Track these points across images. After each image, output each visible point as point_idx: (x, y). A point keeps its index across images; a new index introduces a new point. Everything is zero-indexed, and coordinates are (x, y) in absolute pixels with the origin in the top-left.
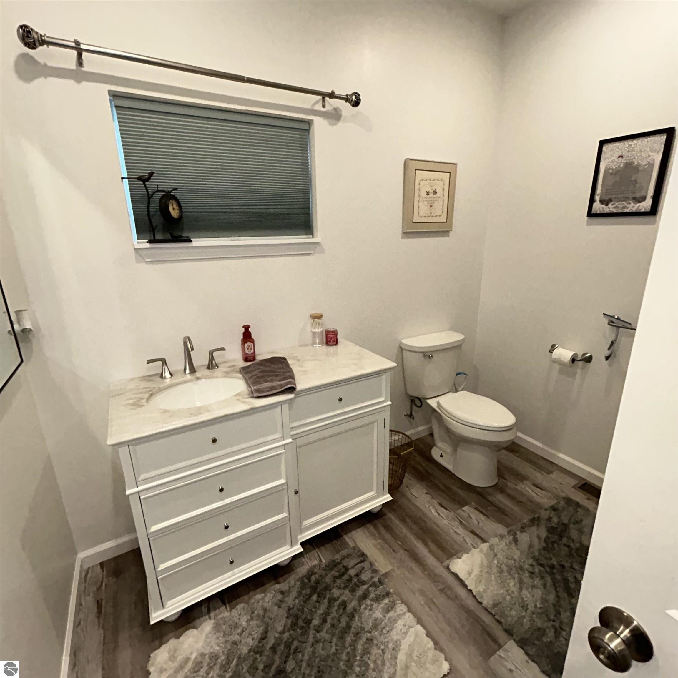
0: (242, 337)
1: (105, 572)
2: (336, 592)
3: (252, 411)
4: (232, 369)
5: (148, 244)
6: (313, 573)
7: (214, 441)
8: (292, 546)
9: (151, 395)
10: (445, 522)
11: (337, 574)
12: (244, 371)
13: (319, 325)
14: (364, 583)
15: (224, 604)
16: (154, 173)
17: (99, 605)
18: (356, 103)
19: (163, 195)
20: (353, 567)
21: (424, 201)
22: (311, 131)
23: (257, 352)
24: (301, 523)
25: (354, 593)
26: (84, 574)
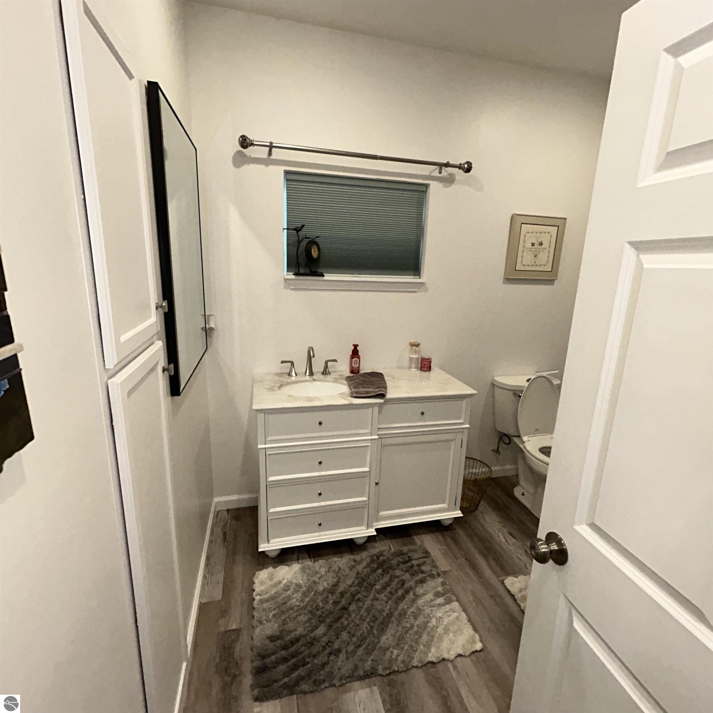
0: (351, 354)
1: (230, 515)
2: (398, 572)
3: (351, 406)
4: (340, 377)
5: (294, 276)
6: (382, 555)
7: (320, 423)
8: (368, 528)
9: (281, 386)
10: (511, 548)
11: (401, 560)
12: (348, 379)
13: (416, 352)
14: (423, 572)
15: (310, 557)
16: (305, 225)
17: (225, 534)
18: (468, 170)
19: (310, 241)
20: (415, 559)
21: (528, 251)
22: (428, 191)
23: (361, 368)
24: (378, 513)
25: (413, 577)
26: (216, 513)
